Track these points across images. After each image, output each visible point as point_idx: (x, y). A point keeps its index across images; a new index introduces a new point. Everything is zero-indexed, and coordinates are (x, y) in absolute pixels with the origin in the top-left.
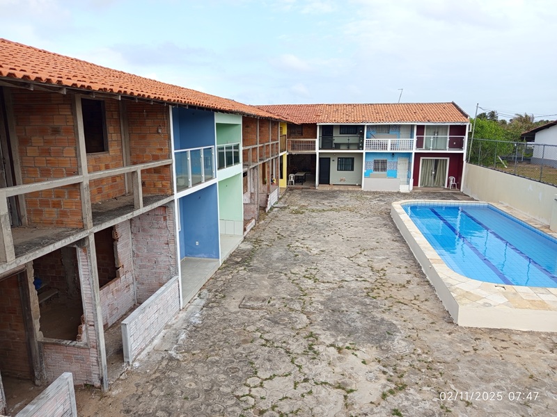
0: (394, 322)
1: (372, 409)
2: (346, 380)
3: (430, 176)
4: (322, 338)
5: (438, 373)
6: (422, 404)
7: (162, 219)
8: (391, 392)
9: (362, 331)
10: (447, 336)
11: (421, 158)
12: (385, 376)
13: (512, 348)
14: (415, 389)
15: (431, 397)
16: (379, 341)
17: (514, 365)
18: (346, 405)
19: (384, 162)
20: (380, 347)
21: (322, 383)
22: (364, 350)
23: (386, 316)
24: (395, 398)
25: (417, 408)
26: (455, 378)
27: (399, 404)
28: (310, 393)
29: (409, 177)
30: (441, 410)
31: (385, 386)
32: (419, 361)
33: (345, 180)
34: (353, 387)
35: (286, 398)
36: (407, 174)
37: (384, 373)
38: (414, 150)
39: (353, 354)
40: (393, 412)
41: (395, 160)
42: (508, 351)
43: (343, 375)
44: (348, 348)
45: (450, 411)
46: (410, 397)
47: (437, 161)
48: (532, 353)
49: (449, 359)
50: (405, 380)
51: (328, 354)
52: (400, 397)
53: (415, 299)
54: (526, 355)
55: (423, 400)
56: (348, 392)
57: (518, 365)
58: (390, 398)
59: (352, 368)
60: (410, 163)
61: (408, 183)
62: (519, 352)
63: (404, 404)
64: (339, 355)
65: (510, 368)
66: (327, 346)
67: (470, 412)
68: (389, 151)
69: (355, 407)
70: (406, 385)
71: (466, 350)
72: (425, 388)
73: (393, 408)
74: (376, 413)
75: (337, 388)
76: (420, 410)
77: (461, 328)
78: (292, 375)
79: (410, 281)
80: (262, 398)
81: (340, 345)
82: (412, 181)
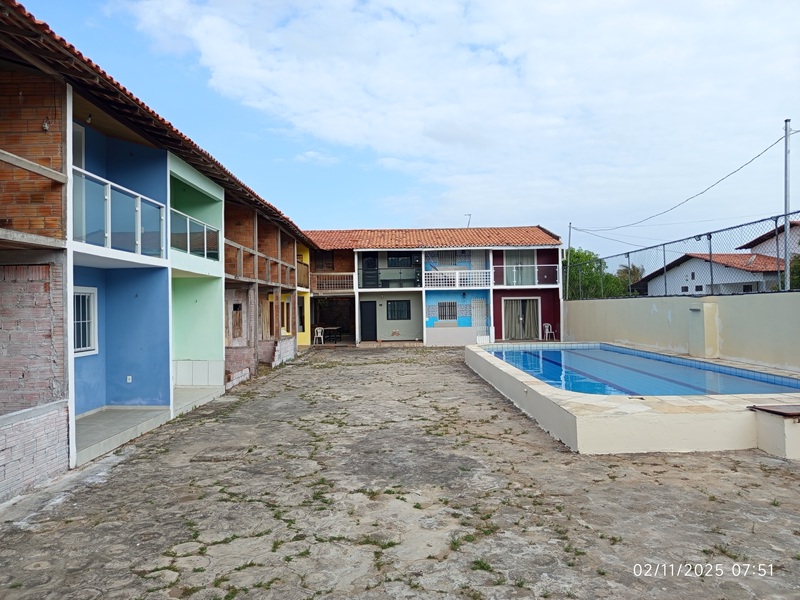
0: (473, 457)
1: (432, 566)
2: (383, 531)
3: (518, 325)
4: (342, 484)
5: (553, 508)
6: (527, 551)
7: (42, 289)
8: (469, 539)
9: (416, 471)
10: (564, 466)
11: (503, 299)
12: (456, 520)
13: (672, 472)
14: (513, 531)
15: (544, 539)
16: (447, 479)
17: (681, 489)
18: (379, 566)
19: (453, 306)
20: (449, 486)
21: (332, 539)
22: (419, 492)
23: (458, 453)
24: (476, 546)
25: (520, 555)
26: (584, 512)
27: (486, 552)
28: (306, 554)
29: (488, 325)
30: (567, 554)
31: (456, 532)
32: (519, 496)
33: (398, 334)
34: (395, 539)
35: (252, 565)
36: (485, 321)
37: (455, 515)
38: (492, 287)
39: (397, 498)
40: (473, 566)
41: (467, 302)
42: (666, 475)
43: (376, 525)
44: (389, 492)
45: (584, 554)
46: (506, 542)
47: (524, 301)
48: (704, 474)
49: (570, 490)
50: (494, 521)
51: (351, 502)
52: (486, 544)
53: (506, 433)
54: (696, 477)
55: (530, 544)
56: (384, 547)
57: (687, 489)
58: (467, 547)
59: (395, 515)
60: (488, 306)
61: (488, 333)
62: (684, 475)
63: (493, 552)
64: (372, 502)
65: (674, 492)
66: (351, 492)
67: (621, 551)
68: (457, 288)
69: (396, 566)
70: (497, 528)
71: (596, 479)
72: (531, 529)
73: (474, 560)
74: (440, 571)
75: (361, 544)
76: (525, 557)
77: (585, 456)
78: (272, 534)
79: (496, 416)
80: (195, 571)
81: (375, 489)
82: (492, 330)
